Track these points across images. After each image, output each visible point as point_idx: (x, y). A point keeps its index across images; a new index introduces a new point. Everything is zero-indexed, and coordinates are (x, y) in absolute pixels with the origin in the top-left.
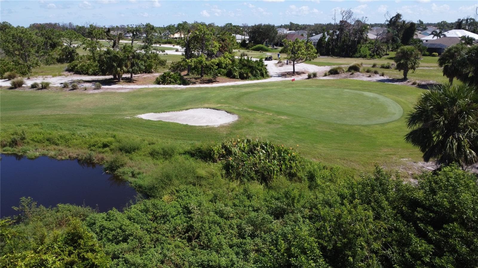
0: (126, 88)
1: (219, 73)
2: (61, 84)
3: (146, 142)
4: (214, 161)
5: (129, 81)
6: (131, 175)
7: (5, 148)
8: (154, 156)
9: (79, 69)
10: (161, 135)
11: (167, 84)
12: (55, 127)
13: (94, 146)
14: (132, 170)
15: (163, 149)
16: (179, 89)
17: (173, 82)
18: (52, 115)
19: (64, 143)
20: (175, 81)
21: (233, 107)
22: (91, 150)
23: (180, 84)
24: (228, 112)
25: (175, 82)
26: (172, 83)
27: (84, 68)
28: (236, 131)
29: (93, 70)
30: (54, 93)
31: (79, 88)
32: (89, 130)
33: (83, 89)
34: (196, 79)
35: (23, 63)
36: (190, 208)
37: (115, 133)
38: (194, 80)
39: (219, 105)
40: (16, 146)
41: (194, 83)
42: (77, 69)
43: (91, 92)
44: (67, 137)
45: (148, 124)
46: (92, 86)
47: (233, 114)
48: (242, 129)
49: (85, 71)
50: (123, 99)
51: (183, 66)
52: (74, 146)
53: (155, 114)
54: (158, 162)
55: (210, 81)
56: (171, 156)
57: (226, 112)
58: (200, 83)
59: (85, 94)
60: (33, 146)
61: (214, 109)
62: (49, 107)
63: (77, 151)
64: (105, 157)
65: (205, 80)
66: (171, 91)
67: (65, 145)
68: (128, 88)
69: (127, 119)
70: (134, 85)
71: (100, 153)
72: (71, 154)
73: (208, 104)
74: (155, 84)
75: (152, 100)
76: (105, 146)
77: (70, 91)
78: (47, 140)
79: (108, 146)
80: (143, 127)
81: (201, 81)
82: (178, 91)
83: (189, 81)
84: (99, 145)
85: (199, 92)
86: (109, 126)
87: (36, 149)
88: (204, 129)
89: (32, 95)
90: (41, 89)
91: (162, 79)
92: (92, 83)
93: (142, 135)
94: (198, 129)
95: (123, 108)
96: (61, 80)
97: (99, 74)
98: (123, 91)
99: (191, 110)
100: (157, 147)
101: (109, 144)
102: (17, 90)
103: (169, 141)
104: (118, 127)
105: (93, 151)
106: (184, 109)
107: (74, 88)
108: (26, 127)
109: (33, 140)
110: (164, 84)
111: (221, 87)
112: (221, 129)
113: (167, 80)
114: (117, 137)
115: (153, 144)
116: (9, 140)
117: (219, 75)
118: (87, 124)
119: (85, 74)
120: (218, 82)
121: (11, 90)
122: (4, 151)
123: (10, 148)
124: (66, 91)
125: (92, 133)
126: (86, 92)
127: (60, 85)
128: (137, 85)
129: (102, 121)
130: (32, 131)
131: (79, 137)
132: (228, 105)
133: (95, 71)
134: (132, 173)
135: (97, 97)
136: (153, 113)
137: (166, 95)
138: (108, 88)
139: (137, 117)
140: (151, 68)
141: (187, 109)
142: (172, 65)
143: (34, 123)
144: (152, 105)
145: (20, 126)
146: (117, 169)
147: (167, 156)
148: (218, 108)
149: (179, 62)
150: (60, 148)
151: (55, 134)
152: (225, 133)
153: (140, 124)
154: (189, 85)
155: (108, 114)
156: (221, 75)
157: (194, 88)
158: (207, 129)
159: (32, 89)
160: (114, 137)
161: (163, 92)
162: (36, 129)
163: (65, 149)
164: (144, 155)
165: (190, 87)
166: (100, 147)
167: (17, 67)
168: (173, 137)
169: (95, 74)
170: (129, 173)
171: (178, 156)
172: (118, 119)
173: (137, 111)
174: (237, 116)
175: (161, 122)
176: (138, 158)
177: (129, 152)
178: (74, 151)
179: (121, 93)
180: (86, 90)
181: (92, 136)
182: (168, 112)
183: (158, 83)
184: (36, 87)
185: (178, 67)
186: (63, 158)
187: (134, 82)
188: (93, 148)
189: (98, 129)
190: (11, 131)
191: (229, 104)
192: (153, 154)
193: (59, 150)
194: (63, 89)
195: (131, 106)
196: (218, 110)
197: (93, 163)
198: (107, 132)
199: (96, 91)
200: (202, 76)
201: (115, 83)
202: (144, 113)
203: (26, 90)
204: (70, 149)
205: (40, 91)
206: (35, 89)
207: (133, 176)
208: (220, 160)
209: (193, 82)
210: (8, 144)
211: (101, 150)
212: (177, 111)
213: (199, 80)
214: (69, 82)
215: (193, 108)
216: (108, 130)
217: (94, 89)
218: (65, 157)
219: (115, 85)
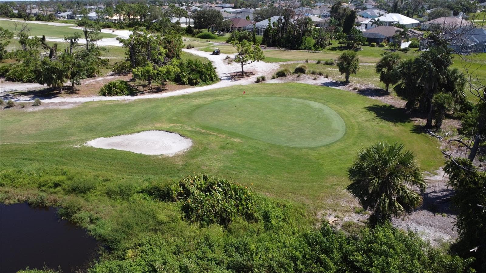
0: (69, 103)
1: (168, 79)
3: (101, 178)
4: (173, 200)
5: (71, 91)
6: (88, 220)
8: (110, 196)
9: (11, 75)
10: (115, 168)
11: (113, 96)
13: (44, 186)
15: (119, 187)
16: (127, 102)
17: (120, 93)
19: (10, 183)
20: (122, 91)
21: (186, 127)
22: (42, 191)
23: (127, 95)
24: (181, 136)
25: (122, 93)
26: (118, 94)
27: (17, 74)
28: (192, 161)
29: (28, 76)
31: (16, 105)
32: (36, 165)
33: (21, 106)
34: (144, 86)
36: (156, 267)
37: (66, 168)
38: (141, 89)
39: (172, 125)
41: (142, 93)
42: (9, 75)
43: (31, 109)
44: (13, 176)
45: (100, 154)
46: (29, 100)
47: (187, 138)
48: (197, 158)
49: (19, 77)
50: (67, 118)
51: (128, 67)
52: (21, 186)
53: (105, 138)
55: (158, 90)
56: (129, 195)
57: (180, 135)
58: (149, 92)
59: (24, 113)
61: (167, 132)
63: (26, 192)
64: (58, 199)
65: (154, 89)
66: (119, 105)
67: (11, 185)
68: (71, 103)
69: (76, 148)
70: (78, 98)
71: (51, 193)
72: (19, 197)
73: (160, 123)
74: (101, 95)
75: (99, 118)
76: (56, 185)
77: (5, 109)
79: (60, 185)
80: (95, 158)
81: (149, 89)
82: (126, 104)
83: (137, 90)
84: (50, 184)
85: (149, 106)
86: (57, 159)
88: (159, 159)
91: (107, 90)
92: (29, 96)
93: (95, 168)
94: (153, 160)
95: (69, 131)
97: (34, 80)
98: (66, 107)
99: (143, 132)
100: (112, 185)
104: (67, 160)
105: (44, 191)
106: (136, 132)
107: (10, 105)
110: (111, 96)
111: (171, 97)
112: (177, 159)
113: (114, 91)
114: (68, 173)
115: (108, 180)
117: (168, 80)
118: (33, 157)
119: (19, 81)
120: (167, 90)
124: (2, 108)
125: (40, 169)
126: (24, 110)
128: (81, 96)
129: (49, 153)
131: (26, 176)
132: (180, 125)
133: (30, 78)
134: (90, 217)
135: (38, 117)
136: (102, 138)
137: (114, 111)
138: (48, 103)
139: (86, 144)
140: (93, 72)
141: (139, 132)
142: (116, 67)
144: (100, 125)
147: (124, 196)
148: (171, 130)
149: (124, 63)
150: (6, 189)
152: (180, 163)
153: (91, 154)
154: (137, 95)
155: (54, 141)
156: (169, 80)
157: (143, 99)
158: (163, 159)
160: (65, 174)
161: (110, 106)
163: (12, 191)
164: (100, 195)
165: (139, 99)
166: (50, 187)
168: (128, 171)
169: (30, 81)
170: (86, 218)
171: (136, 196)
172: (67, 149)
173: (85, 135)
174: (191, 140)
175: (113, 151)
176: (94, 198)
177: (84, 192)
178: (23, 192)
179: (65, 110)
180: (24, 107)
181: (41, 174)
182: (119, 136)
183: (104, 94)
185: (122, 69)
186: (12, 202)
187: (76, 93)
188: (43, 188)
189: (45, 164)
191: (181, 123)
192: (109, 194)
193: (6, 192)
195: (77, 128)
196: (171, 132)
197: (46, 207)
198: (56, 167)
199: (36, 109)
200: (150, 83)
201: (55, 95)
202: (93, 139)
204: (18, 190)
207: (91, 221)
208: (179, 199)
209: (141, 91)
211: (52, 190)
212: (128, 134)
213: (146, 89)
215: (145, 131)
216: (57, 164)
217: (33, 105)
218: (14, 201)
219: (55, 98)
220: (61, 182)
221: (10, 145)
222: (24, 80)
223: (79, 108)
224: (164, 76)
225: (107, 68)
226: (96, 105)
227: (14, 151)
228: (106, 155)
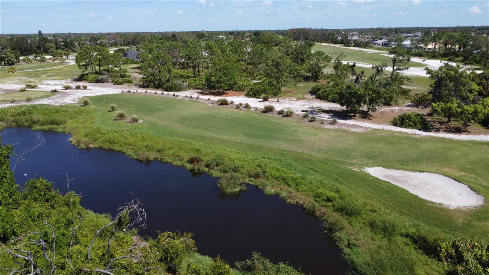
0: (360, 127)
1: (473, 119)
2: (303, 111)
3: (369, 207)
4: (439, 259)
5: (365, 116)
6: (346, 243)
7: (251, 179)
8: (373, 228)
9: (321, 94)
10: (385, 202)
11: (404, 127)
12: (290, 166)
13: (319, 197)
14: (348, 238)
15: (384, 223)
16: (418, 136)
17: (412, 126)
18: (290, 151)
19: (295, 186)
21: (481, 181)
22: (316, 201)
23: (420, 130)
24: (472, 189)
25: (414, 126)
26: (410, 127)
27: (325, 94)
28: (477, 223)
29: (333, 97)
30: (295, 122)
31: (317, 120)
32: (318, 177)
33: (320, 122)
34: (441, 123)
35: (276, 84)
37: (340, 187)
38: (437, 125)
39: (463, 173)
40: (259, 178)
41: (437, 130)
42: (319, 94)
43: (327, 126)
44: (298, 180)
45: (374, 183)
46: (328, 118)
47: (478, 194)
48: (486, 222)
49: (326, 96)
50: (355, 141)
51: (429, 100)
52: (302, 191)
53: (384, 169)
54: (376, 238)
55: (458, 131)
56: (391, 234)
57: (470, 187)
58: (445, 131)
59: (321, 128)
60: (271, 181)
61: (454, 179)
62: (289, 140)
63: (304, 197)
64: (327, 213)
65: (452, 128)
66: (408, 138)
67: (296, 188)
68: (362, 127)
69: (354, 171)
70: (369, 123)
71: (323, 206)
72: (298, 200)
73: (449, 167)
74: (392, 125)
75: (384, 148)
76: (329, 200)
77: (309, 122)
78: (283, 179)
79: (331, 201)
80: (369, 185)
81: (446, 128)
82: (416, 139)
83: (432, 125)
84: (324, 197)
85: (441, 146)
86: (336, 176)
87: (273, 186)
88: (436, 208)
89: (278, 121)
90: (286, 116)
91: (400, 121)
92: (329, 115)
93: (366, 196)
94: (429, 206)
95: (353, 153)
96: (304, 105)
97: (337, 101)
98: (356, 130)
99: (425, 173)
100: (378, 219)
101: (332, 200)
102: (267, 114)
103: (393, 213)
104: (344, 180)
105: (318, 202)
106: (418, 171)
107: (313, 120)
108: (269, 161)
109: (271, 175)
110: (402, 127)
111: (471, 142)
112: (457, 215)
113: (406, 123)
114: (341, 192)
115: (375, 211)
116: (255, 172)
117: (473, 121)
118: (317, 169)
119: (325, 100)
120: (469, 132)
121: (263, 114)
122: (250, 181)
123: (254, 179)
124: (305, 121)
125: (320, 182)
126: (322, 126)
127: (301, 113)
128: (372, 123)
129: (331, 169)
130: (273, 167)
131: (308, 183)
132: (474, 176)
133: (334, 98)
134: (349, 241)
135: (331, 134)
136: (381, 168)
137: (401, 144)
138: (343, 124)
139: (365, 170)
140: (391, 100)
141: (421, 171)
142: (416, 98)
143: (275, 158)
144: (383, 154)
145: (264, 158)
146: (335, 232)
147: (387, 234)
148: (460, 180)
149: (425, 95)
150: (291, 189)
151: (290, 174)
152: (461, 221)
153: (366, 180)
154: (430, 132)
155: (338, 159)
156: (475, 121)
157: (436, 137)
158: (440, 209)
159: (279, 115)
160: (338, 192)
161: (399, 138)
162: (275, 164)
163: (295, 193)
164: (364, 223)
165: (431, 136)
166: (323, 200)
167: (271, 88)
168: (397, 209)
169: (334, 101)
170: (345, 240)
171: (398, 238)
172: (346, 170)
174: (483, 198)
175: (388, 184)
176: (357, 224)
177: (350, 216)
178: (302, 197)
179: (355, 133)
180: (322, 123)
181: (319, 185)
182: (398, 170)
183: (395, 124)
184: (282, 114)
185: (422, 101)
186: (292, 202)
187: (369, 119)
188: (318, 199)
189: (325, 178)
190: (258, 162)
191: (476, 174)
192: (372, 225)
193: (290, 192)
194: (303, 119)
195: (361, 152)
196: (459, 182)
197: (315, 216)
198: (333, 183)
199: (332, 127)
200: (449, 121)
201: (350, 118)
202: (372, 166)
203: (274, 116)
204: (299, 194)
205: (285, 118)
206: (281, 115)
207: (349, 245)
208: (446, 260)
209: (436, 128)
210: (253, 175)
211: (324, 203)
212: (409, 170)
213: (444, 126)
214: (310, 110)
215: (428, 172)
216: (334, 181)
217: (330, 123)
218: (293, 202)
219: (350, 120)
220: (333, 198)
221: (304, 153)
222: (330, 99)
223: (368, 133)
224: (469, 115)
225: (406, 98)
226: (384, 134)
227: (305, 160)
228: (380, 185)
